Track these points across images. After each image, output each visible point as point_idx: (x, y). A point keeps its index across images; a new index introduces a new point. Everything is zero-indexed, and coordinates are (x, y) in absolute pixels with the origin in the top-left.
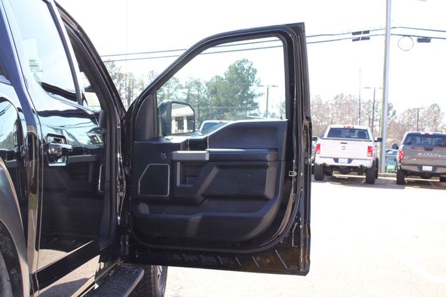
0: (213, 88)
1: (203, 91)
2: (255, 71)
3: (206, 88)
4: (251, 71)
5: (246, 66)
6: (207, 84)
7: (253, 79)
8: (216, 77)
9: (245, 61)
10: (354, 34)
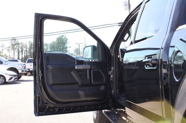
0: (52, 46)
1: (48, 47)
2: (67, 39)
3: (49, 46)
4: (65, 39)
5: (63, 38)
6: (50, 45)
7: (67, 42)
8: (53, 42)
9: (63, 36)
10: (119, 24)
